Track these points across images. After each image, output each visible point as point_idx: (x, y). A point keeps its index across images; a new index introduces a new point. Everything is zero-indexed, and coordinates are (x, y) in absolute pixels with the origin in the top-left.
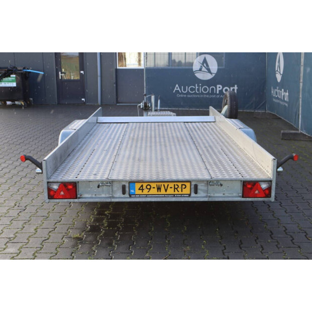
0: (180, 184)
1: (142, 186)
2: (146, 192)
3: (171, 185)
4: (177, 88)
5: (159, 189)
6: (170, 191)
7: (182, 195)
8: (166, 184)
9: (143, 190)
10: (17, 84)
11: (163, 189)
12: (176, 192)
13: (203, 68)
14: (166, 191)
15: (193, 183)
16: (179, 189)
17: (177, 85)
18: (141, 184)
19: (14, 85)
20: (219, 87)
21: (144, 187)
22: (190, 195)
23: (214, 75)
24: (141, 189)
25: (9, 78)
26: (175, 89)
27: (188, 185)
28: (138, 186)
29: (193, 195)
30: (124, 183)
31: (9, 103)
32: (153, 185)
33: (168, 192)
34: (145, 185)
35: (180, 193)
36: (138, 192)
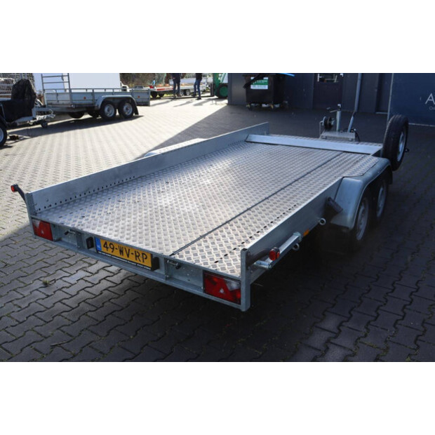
4: (431, 98)
10: (269, 87)
17: (431, 95)
19: (266, 87)
25: (263, 81)
26: (428, 99)
31: (264, 105)
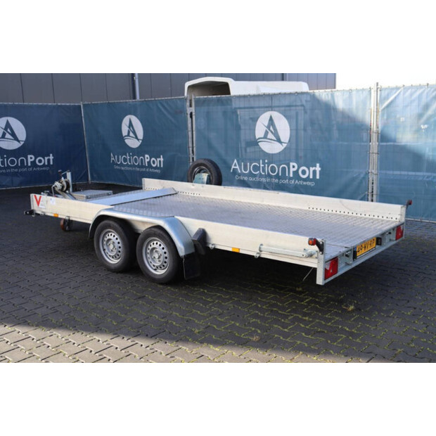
13: (7, 134)
20: (31, 158)
23: (22, 143)
29: (377, 246)
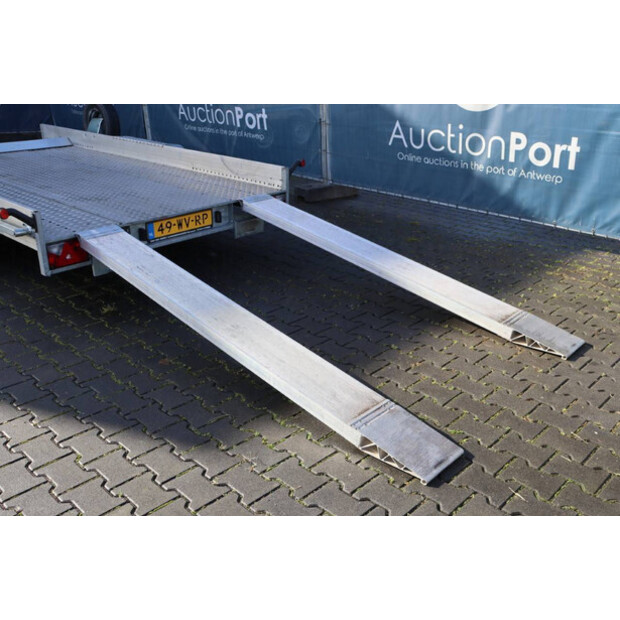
0: (201, 214)
1: (161, 226)
2: (166, 232)
3: (192, 217)
5: (180, 225)
6: (192, 225)
7: (203, 228)
8: (187, 217)
9: (162, 230)
11: (184, 224)
12: (198, 226)
14: (187, 225)
15: (214, 210)
16: (201, 221)
18: (159, 223)
21: (164, 226)
22: (211, 226)
24: (161, 230)
27: (209, 213)
28: (156, 226)
29: (215, 225)
30: (140, 226)
32: (174, 221)
33: (190, 228)
34: (164, 223)
35: (202, 225)
36: (158, 234)
